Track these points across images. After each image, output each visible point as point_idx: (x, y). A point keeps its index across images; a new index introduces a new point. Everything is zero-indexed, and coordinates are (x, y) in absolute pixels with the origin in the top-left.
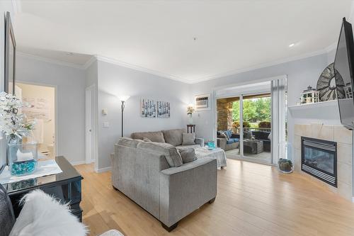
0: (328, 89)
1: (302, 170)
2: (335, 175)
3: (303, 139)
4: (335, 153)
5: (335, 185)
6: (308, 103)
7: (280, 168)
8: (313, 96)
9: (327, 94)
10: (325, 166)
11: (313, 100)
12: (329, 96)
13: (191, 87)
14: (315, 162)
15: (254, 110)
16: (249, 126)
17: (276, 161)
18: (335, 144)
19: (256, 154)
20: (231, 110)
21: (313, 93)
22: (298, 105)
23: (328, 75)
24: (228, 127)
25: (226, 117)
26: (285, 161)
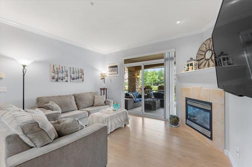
0: (204, 60)
1: (186, 124)
2: (211, 130)
3: (187, 99)
4: (210, 112)
5: (211, 138)
6: (190, 70)
7: (171, 123)
8: (194, 65)
9: (203, 64)
10: (203, 122)
11: (194, 68)
12: (205, 65)
13: (104, 57)
14: (195, 118)
15: (157, 77)
16: (151, 89)
17: (168, 117)
18: (211, 104)
19: (155, 110)
20: (138, 76)
21: (194, 62)
22: (184, 72)
23: (204, 49)
24: (137, 90)
25: (135, 82)
26: (174, 117)
